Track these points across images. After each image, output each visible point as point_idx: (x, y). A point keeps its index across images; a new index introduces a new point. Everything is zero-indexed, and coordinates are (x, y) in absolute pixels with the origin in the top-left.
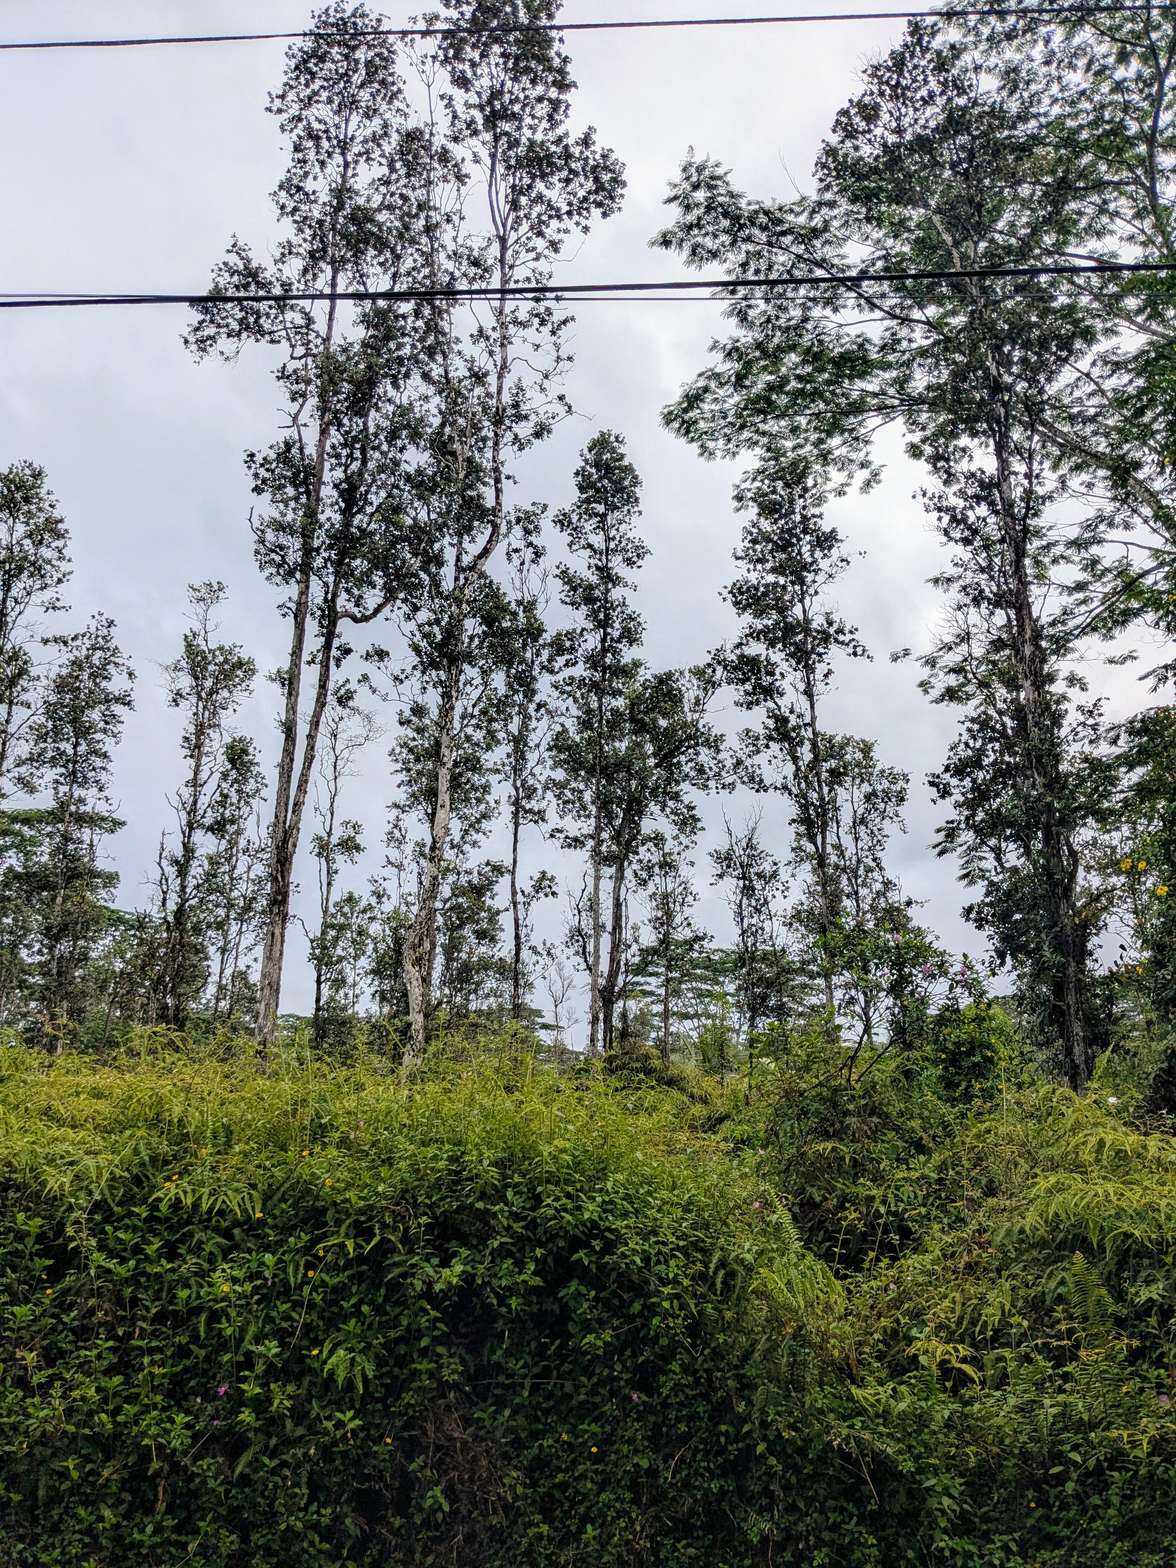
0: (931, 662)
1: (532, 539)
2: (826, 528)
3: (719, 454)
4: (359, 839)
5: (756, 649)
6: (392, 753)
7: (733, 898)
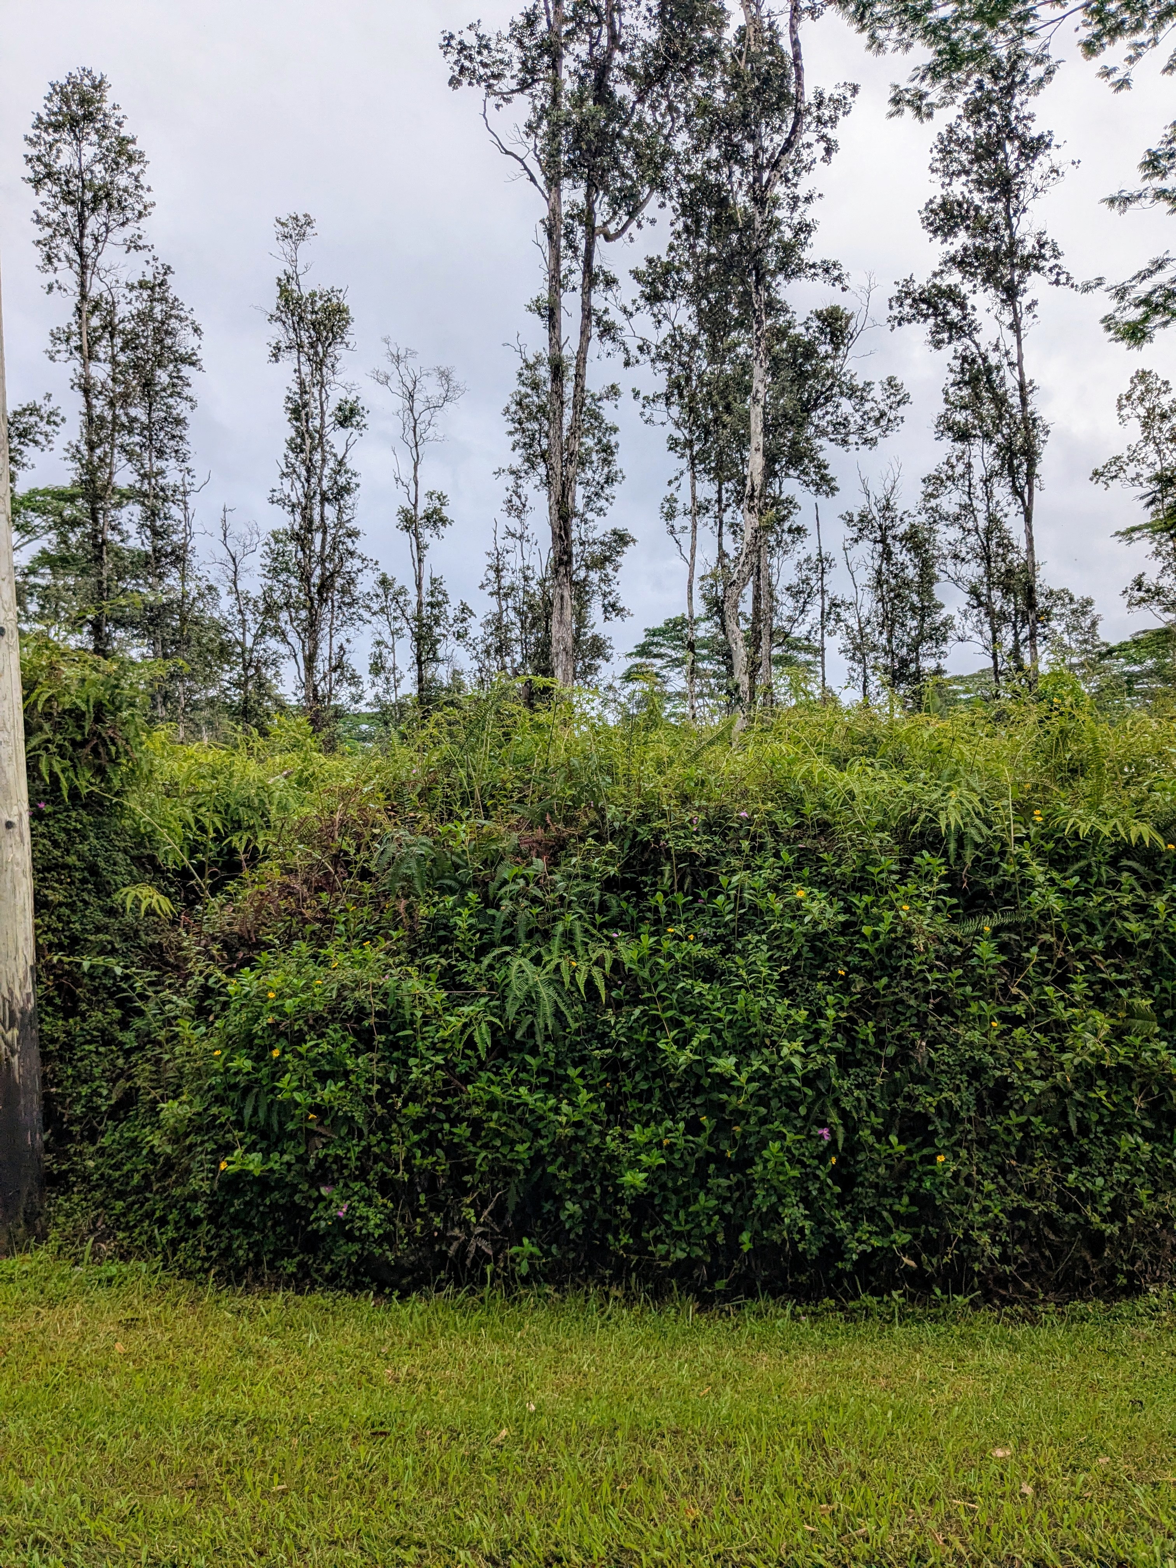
0: (1121, 293)
1: (827, 131)
2: (1034, 133)
3: (890, 45)
4: (446, 512)
5: (954, 278)
6: (507, 411)
7: (870, 562)
